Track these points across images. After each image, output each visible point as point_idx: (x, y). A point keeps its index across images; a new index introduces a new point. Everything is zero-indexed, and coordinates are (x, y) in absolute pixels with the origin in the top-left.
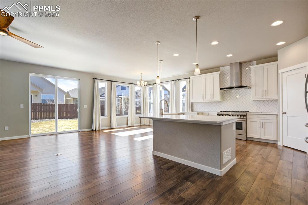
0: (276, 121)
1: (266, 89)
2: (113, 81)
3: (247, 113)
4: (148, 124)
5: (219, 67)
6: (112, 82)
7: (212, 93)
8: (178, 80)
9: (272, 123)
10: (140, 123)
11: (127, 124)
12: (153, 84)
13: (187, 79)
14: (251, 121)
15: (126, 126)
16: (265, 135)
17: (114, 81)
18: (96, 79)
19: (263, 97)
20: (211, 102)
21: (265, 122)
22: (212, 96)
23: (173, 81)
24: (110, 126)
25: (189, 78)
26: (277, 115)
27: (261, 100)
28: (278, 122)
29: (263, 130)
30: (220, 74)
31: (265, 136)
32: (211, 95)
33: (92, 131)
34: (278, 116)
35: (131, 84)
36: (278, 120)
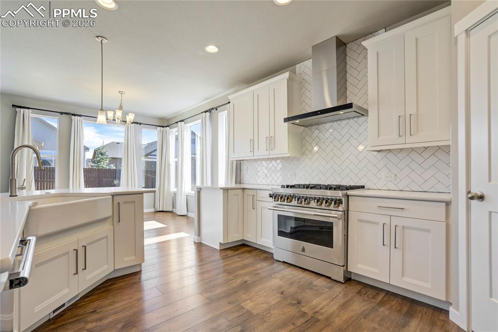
0: (445, 223)
1: (411, 109)
3: (350, 192)
7: (272, 135)
9: (428, 231)
10: (154, 207)
12: (177, 123)
14: (360, 221)
16: (403, 275)
19: (402, 140)
21: (403, 228)
22: (271, 142)
23: (206, 112)
26: (448, 204)
27: (401, 150)
28: (452, 229)
29: (397, 254)
30: (290, 80)
31: (405, 279)
32: (268, 138)
34: (452, 207)
36: (452, 221)
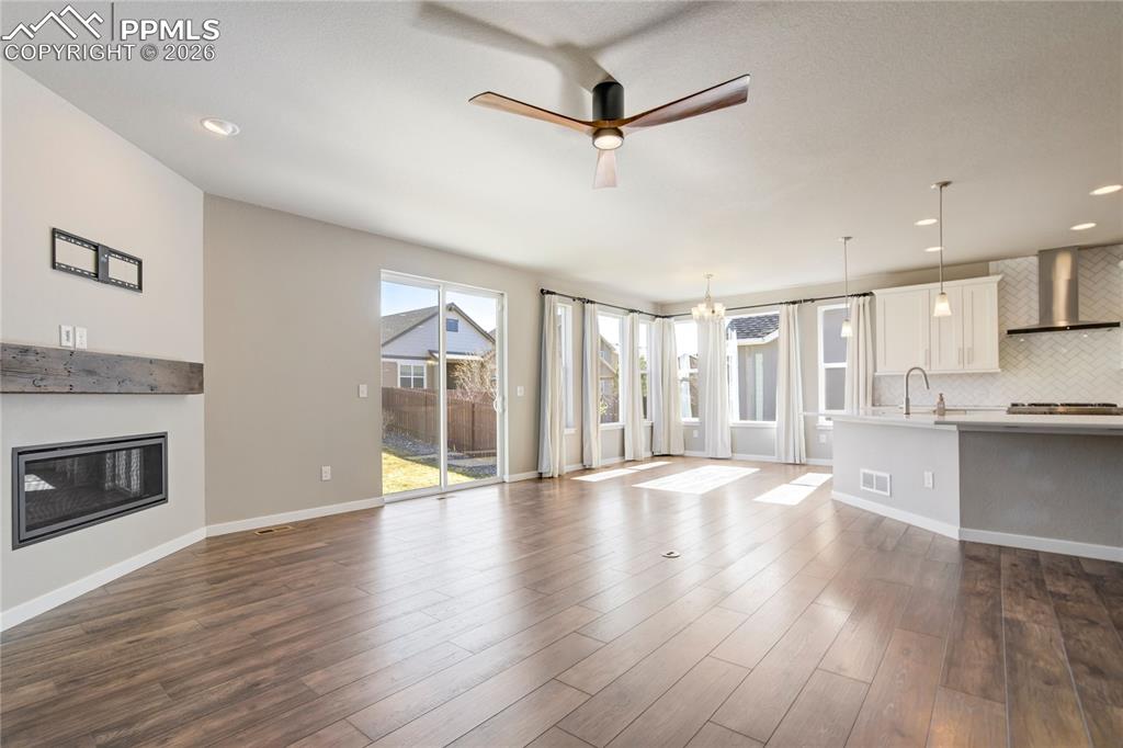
2: (588, 301)
4: (681, 452)
5: (987, 261)
6: (588, 306)
7: (968, 345)
8: (813, 300)
11: (623, 453)
13: (855, 298)
15: (618, 460)
17: (592, 302)
18: (548, 292)
20: (960, 376)
22: (967, 354)
23: (794, 303)
24: (582, 461)
25: (871, 294)
30: (999, 283)
32: (961, 351)
33: (540, 478)
35: (632, 311)
